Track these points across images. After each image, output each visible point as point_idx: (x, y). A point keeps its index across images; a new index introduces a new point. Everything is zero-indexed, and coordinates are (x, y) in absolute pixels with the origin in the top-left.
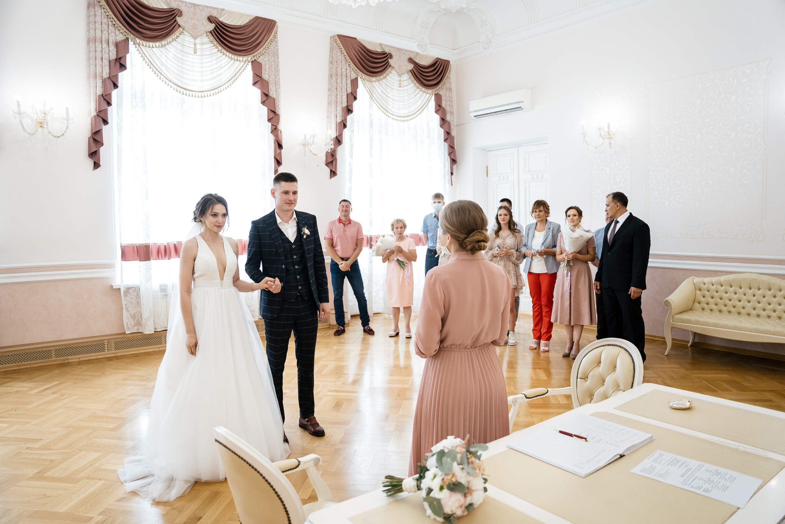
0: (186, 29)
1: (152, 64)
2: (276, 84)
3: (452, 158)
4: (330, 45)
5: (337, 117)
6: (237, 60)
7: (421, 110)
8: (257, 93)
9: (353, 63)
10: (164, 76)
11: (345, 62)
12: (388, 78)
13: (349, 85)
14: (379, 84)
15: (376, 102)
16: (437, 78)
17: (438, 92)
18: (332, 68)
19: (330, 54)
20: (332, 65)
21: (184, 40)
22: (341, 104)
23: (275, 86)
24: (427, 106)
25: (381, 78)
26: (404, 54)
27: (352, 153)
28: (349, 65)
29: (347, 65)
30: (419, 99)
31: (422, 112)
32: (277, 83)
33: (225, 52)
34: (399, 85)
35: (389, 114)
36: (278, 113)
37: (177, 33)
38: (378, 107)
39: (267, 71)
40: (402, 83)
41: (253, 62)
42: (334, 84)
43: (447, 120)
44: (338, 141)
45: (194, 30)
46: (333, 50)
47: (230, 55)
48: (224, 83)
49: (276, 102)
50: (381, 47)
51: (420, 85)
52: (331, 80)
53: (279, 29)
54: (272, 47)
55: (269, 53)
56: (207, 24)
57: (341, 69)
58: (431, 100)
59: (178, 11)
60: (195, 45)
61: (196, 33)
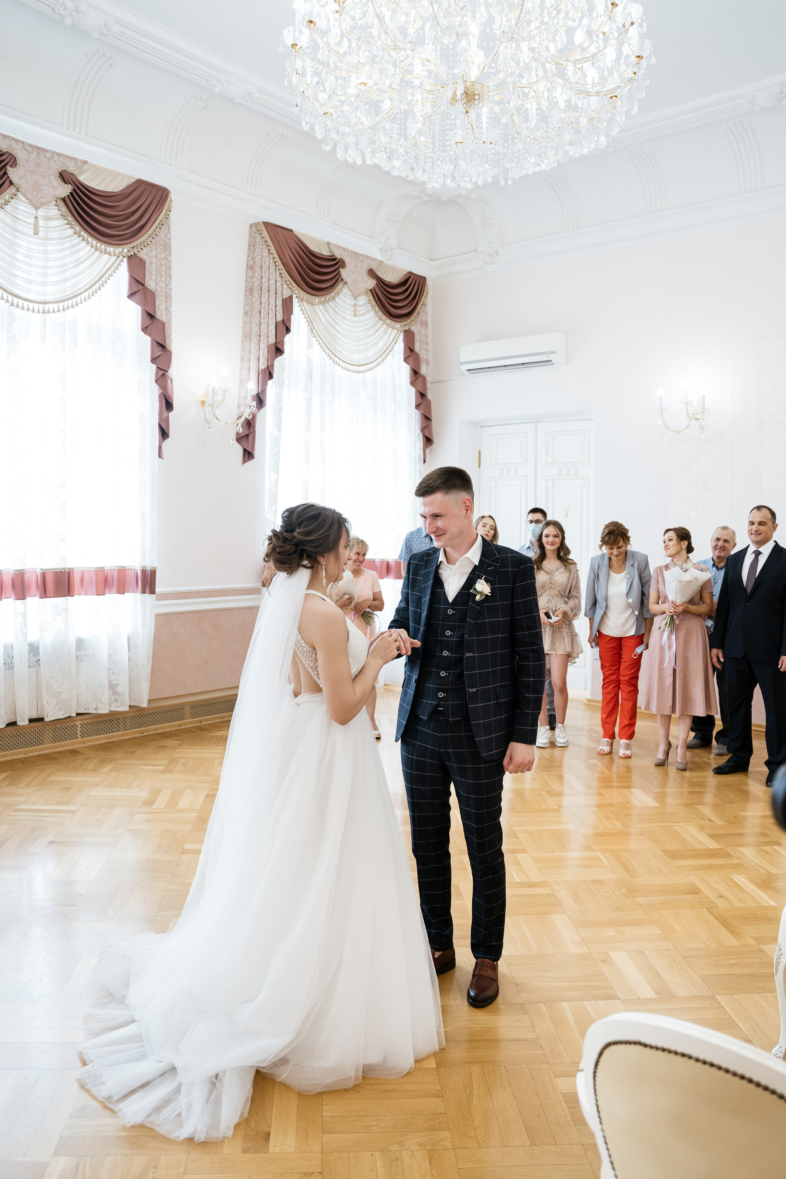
0: (23, 190)
2: (166, 299)
3: (427, 435)
4: (250, 239)
5: (259, 360)
6: (106, 252)
7: (384, 355)
8: (135, 311)
9: (287, 271)
11: (275, 268)
12: (337, 299)
13: (280, 308)
14: (324, 308)
15: (319, 338)
16: (409, 305)
17: (410, 327)
18: (253, 277)
19: (249, 253)
20: (252, 271)
21: (17, 209)
22: (267, 339)
23: (166, 302)
24: (393, 349)
25: (328, 299)
26: (362, 262)
27: (281, 422)
28: (280, 274)
29: (278, 274)
30: (381, 338)
31: (386, 359)
32: (168, 296)
33: (85, 236)
34: (353, 313)
35: (337, 359)
36: (169, 349)
37: (6, 195)
38: (321, 347)
39: (153, 274)
40: (357, 309)
41: (130, 258)
42: (256, 304)
43: (422, 374)
44: (260, 400)
45: (34, 193)
46: (255, 247)
47: (94, 242)
48: (83, 290)
49: (166, 329)
50: (329, 247)
51: (383, 315)
52: (250, 297)
53: (173, 204)
54: (162, 235)
55: (158, 244)
56: (58, 184)
57: (268, 279)
58: (399, 339)
59: (11, 156)
60: (35, 220)
61: (38, 199)
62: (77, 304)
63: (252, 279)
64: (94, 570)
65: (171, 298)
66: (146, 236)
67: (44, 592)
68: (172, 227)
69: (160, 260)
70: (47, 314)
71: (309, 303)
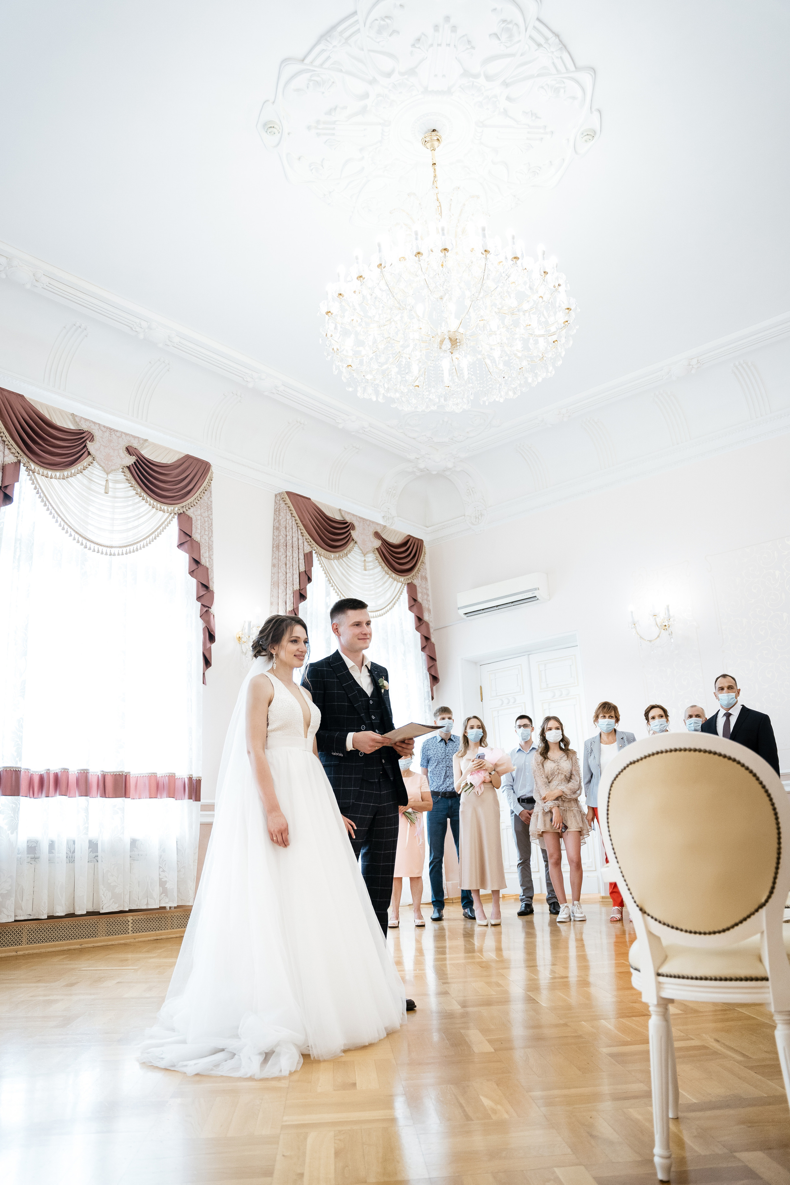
0: (97, 459)
1: (47, 500)
2: (209, 549)
3: (433, 674)
4: (275, 506)
5: (286, 603)
6: (161, 509)
7: (392, 604)
8: (183, 558)
9: (306, 531)
10: (62, 519)
11: (297, 528)
12: (349, 556)
13: (302, 561)
14: (339, 563)
15: (335, 587)
16: (410, 562)
17: (412, 580)
18: (279, 536)
19: (275, 517)
20: (278, 531)
21: (93, 473)
22: (292, 587)
23: (209, 551)
24: (399, 599)
25: (342, 555)
26: (368, 526)
29: (299, 533)
30: (388, 589)
31: (393, 607)
33: (145, 496)
34: (363, 568)
36: (211, 589)
37: (85, 462)
39: (199, 529)
40: (367, 564)
41: (180, 514)
42: (282, 558)
43: (425, 620)
45: (107, 462)
46: (280, 512)
47: (152, 502)
48: (142, 538)
49: (209, 573)
50: (341, 513)
51: (389, 570)
52: (277, 552)
53: (214, 476)
54: (205, 498)
56: (125, 456)
57: (292, 537)
58: (403, 591)
59: (89, 434)
60: (106, 483)
61: (109, 466)
62: (137, 550)
63: (278, 538)
64: (147, 775)
65: (212, 548)
66: (193, 498)
67: (103, 792)
68: (213, 493)
69: (203, 517)
70: (113, 556)
71: (326, 558)
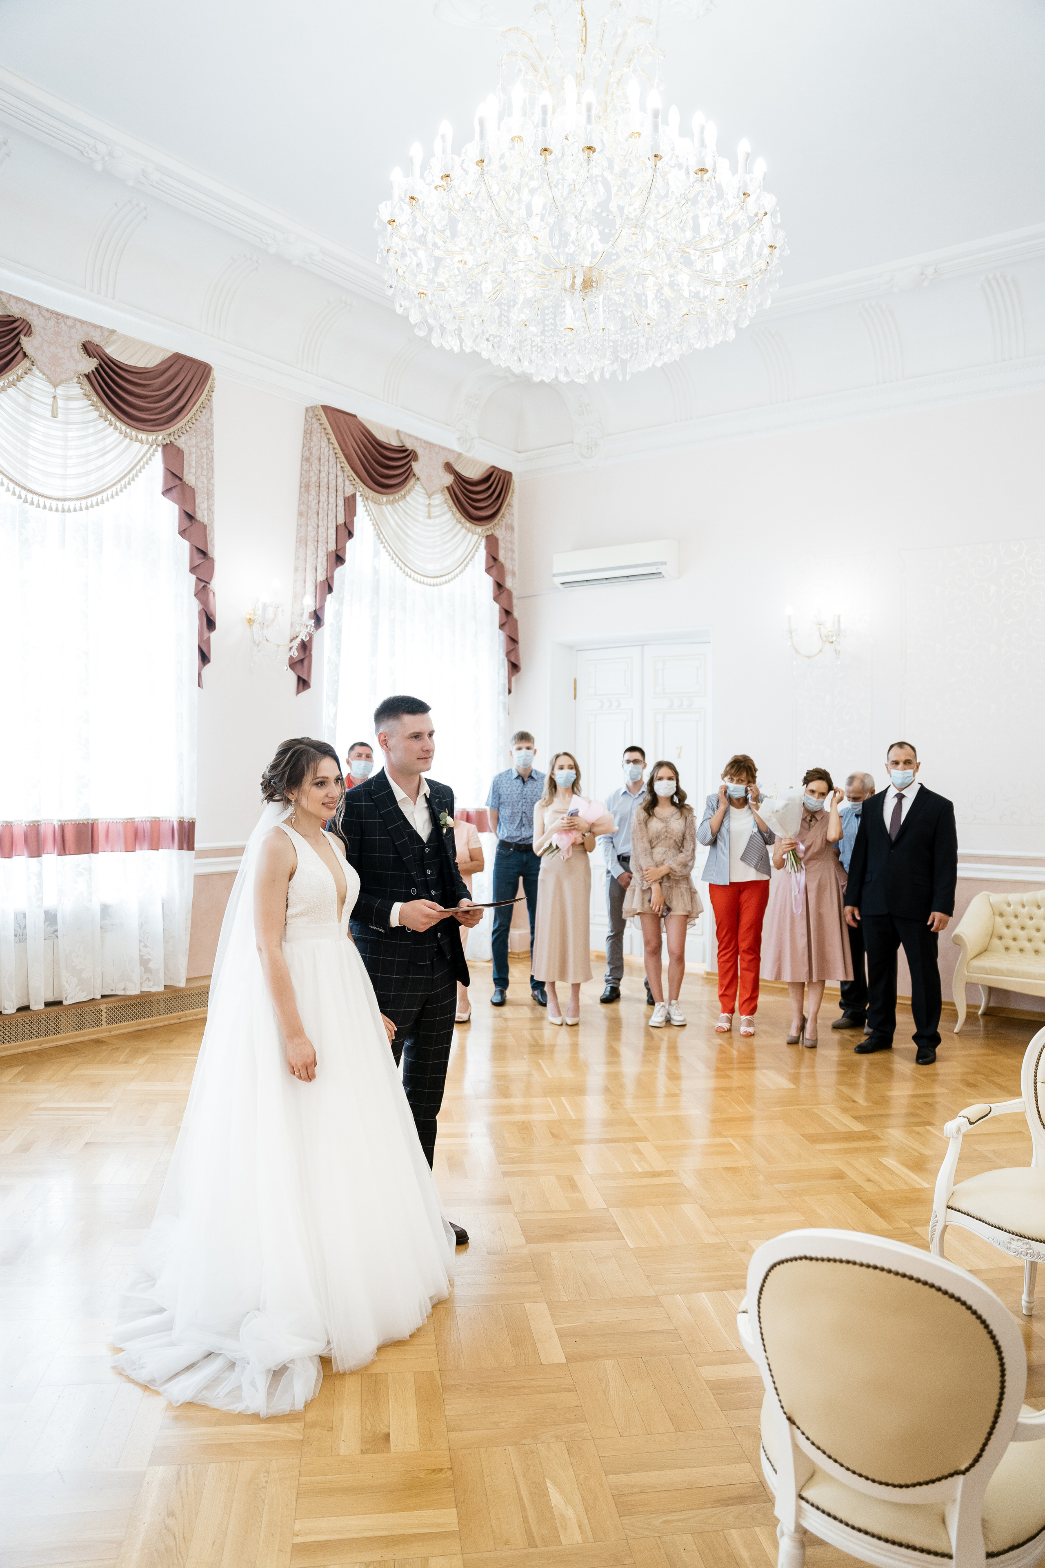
0: (38, 363)
2: (208, 496)
3: (513, 660)
4: (305, 425)
5: (316, 570)
6: (137, 440)
7: (463, 565)
8: (170, 510)
9: (349, 464)
11: (335, 460)
12: (408, 498)
13: (341, 509)
14: (393, 509)
15: (386, 545)
16: (492, 506)
17: (493, 531)
18: (309, 471)
19: (305, 442)
20: (308, 464)
21: (32, 386)
22: (326, 546)
23: (207, 499)
24: (473, 557)
25: (397, 498)
26: (437, 454)
27: (341, 646)
28: (342, 467)
29: (339, 467)
30: (459, 545)
31: (465, 569)
32: (210, 493)
33: (112, 419)
34: (427, 515)
35: (409, 570)
36: (211, 556)
37: (19, 369)
38: (390, 554)
39: (193, 467)
40: (432, 509)
41: (165, 446)
42: (313, 504)
43: (507, 587)
44: (318, 618)
45: (53, 369)
46: (312, 435)
47: (123, 428)
48: (109, 485)
49: (208, 532)
50: (399, 436)
51: (462, 517)
52: (306, 495)
53: (216, 383)
54: (204, 420)
55: (198, 430)
56: (82, 358)
57: (327, 473)
58: (480, 546)
59: (25, 323)
60: (54, 400)
61: (57, 374)
62: (102, 502)
63: (308, 474)
64: (121, 821)
65: (213, 495)
66: (185, 421)
67: (62, 848)
68: (214, 410)
70: (67, 513)
71: (375, 503)
